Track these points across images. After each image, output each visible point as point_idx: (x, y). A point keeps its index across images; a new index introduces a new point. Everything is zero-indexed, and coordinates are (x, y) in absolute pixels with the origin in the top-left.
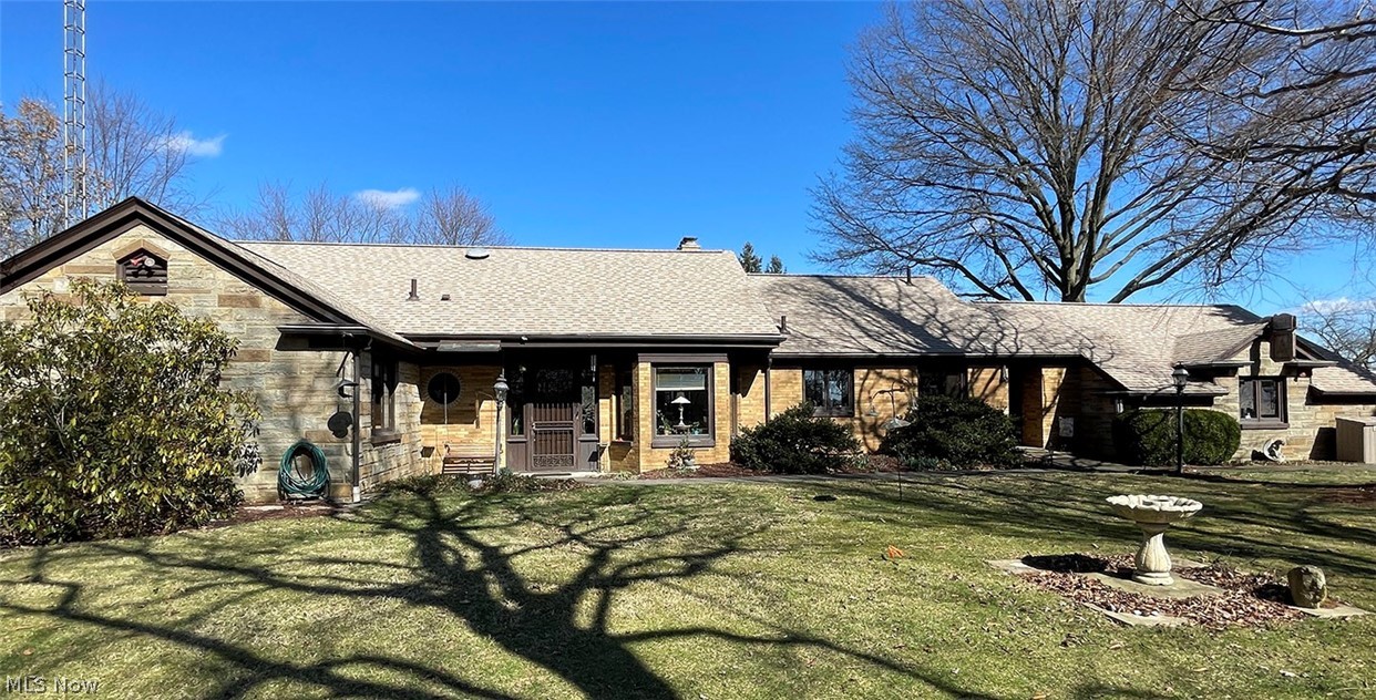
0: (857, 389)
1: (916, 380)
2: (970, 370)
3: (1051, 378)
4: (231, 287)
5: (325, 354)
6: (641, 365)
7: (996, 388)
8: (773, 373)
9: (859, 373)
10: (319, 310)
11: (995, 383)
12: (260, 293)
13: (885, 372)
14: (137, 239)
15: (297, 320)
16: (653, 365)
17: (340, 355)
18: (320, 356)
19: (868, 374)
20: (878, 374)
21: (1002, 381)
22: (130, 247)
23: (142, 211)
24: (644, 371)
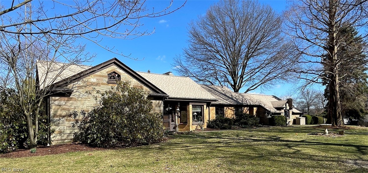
0: (225, 111)
1: (235, 109)
2: (243, 108)
3: (255, 109)
4: (136, 83)
5: (158, 101)
6: (190, 105)
7: (247, 111)
8: (210, 108)
9: (225, 108)
10: (157, 90)
11: (247, 110)
12: (143, 85)
13: (229, 108)
14: (113, 69)
15: (152, 93)
16: (192, 105)
17: (161, 101)
18: (156, 102)
19: (227, 108)
20: (228, 108)
21: (248, 110)
22: (111, 71)
23: (116, 62)
24: (191, 106)
